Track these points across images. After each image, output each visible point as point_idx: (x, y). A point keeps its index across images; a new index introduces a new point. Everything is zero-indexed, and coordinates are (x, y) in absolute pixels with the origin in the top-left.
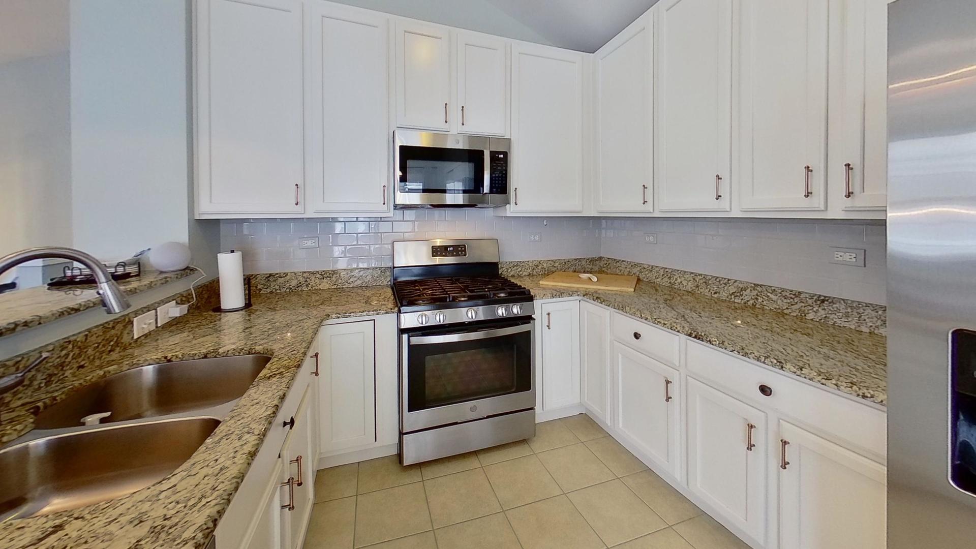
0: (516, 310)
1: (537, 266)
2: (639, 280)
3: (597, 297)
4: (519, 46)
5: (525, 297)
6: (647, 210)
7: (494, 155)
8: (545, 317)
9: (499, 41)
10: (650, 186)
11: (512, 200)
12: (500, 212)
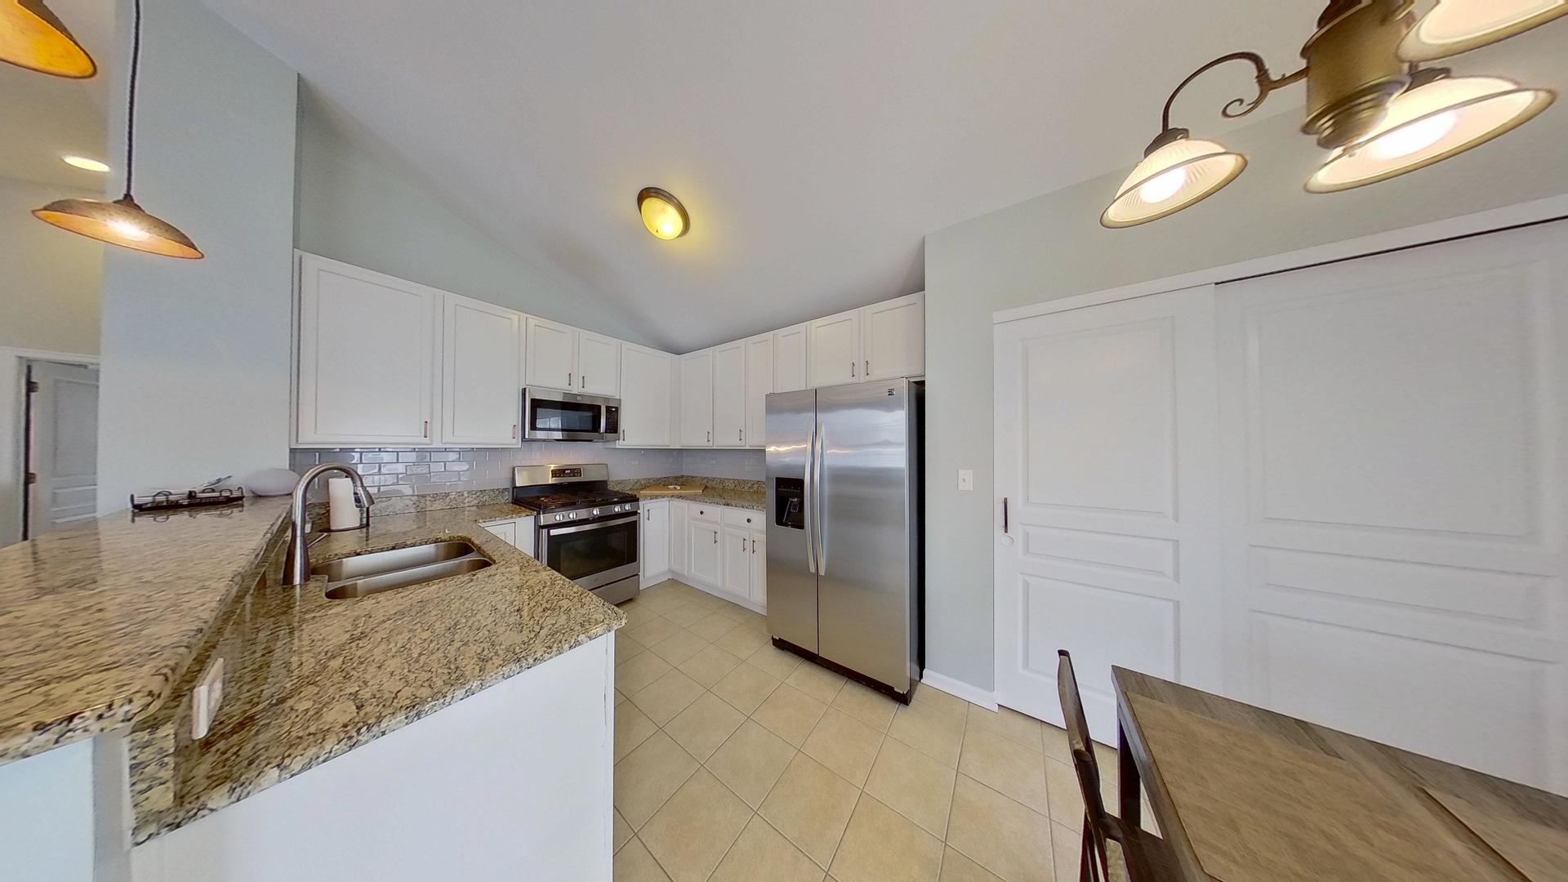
0: (628, 507)
1: (636, 483)
2: (706, 487)
3: (680, 497)
4: (627, 345)
5: (634, 499)
6: (710, 445)
7: (608, 409)
8: (646, 512)
9: (614, 341)
10: (711, 432)
11: (622, 438)
12: (610, 445)
